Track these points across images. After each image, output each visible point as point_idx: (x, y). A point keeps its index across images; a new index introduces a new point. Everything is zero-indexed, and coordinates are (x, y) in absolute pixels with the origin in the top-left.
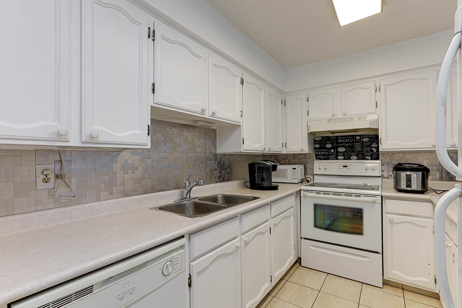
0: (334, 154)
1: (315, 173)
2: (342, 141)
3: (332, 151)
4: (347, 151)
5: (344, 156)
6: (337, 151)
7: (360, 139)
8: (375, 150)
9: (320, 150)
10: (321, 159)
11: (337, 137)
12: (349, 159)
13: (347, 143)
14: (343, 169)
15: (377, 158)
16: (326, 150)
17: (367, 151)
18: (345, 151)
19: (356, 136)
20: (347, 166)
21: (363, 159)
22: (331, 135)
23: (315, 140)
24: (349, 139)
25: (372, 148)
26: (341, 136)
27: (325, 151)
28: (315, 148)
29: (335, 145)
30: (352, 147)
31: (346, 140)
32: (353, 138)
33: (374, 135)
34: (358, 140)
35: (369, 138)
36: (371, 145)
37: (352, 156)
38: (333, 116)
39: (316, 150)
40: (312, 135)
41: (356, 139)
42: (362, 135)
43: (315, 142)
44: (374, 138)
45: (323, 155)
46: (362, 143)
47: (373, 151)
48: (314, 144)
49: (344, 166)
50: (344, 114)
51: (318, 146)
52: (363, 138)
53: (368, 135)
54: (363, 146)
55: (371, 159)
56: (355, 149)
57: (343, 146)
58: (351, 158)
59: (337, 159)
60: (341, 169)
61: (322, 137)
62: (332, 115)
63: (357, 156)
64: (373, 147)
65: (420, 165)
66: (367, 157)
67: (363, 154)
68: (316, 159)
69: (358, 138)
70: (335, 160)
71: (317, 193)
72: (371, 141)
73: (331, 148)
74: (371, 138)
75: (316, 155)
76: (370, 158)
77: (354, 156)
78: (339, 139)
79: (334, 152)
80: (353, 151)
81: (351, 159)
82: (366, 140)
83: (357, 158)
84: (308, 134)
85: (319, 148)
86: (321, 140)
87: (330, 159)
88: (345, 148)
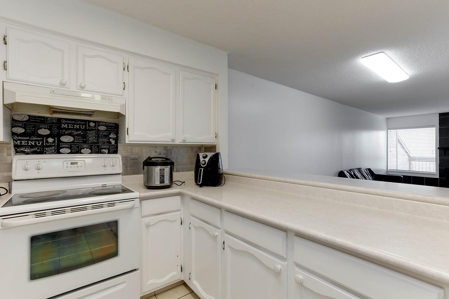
0: (54, 145)
1: (14, 177)
2: (68, 126)
3: (50, 140)
4: (76, 141)
5: (70, 148)
6: (59, 141)
7: (95, 126)
8: (113, 142)
9: (26, 138)
10: (27, 154)
11: (59, 120)
12: (79, 152)
13: (77, 130)
14: (71, 167)
15: (116, 152)
16: (39, 139)
17: (104, 143)
18: (73, 142)
19: (90, 121)
20: (76, 163)
21: (99, 153)
22: (48, 115)
23: (13, 120)
24: (80, 124)
25: (109, 139)
26: (66, 119)
27: (36, 140)
28: (13, 134)
29: (56, 131)
30: (84, 136)
31: (75, 125)
32: (85, 125)
33: (113, 123)
34: (92, 127)
35: (107, 126)
36: (108, 136)
37: (84, 148)
38: (63, 85)
39: (16, 137)
40: (10, 108)
41: (89, 126)
42: (98, 122)
43: (13, 123)
44: (113, 127)
45: (32, 147)
46: (98, 132)
47: (110, 143)
48: (12, 127)
49: (72, 164)
50: (80, 86)
51: (21, 130)
52: (99, 126)
53: (106, 123)
54: (98, 136)
55: (109, 153)
56: (88, 139)
57: (70, 134)
58: (82, 151)
59: (59, 153)
60: (67, 167)
61: (29, 116)
62: (61, 83)
63: (91, 149)
64: (111, 138)
65: (167, 159)
66: (104, 150)
67: (98, 147)
68: (17, 152)
69: (92, 124)
70: (54, 153)
71: (37, 216)
72: (108, 131)
73: (48, 136)
74: (109, 126)
75: (16, 146)
76: (107, 151)
77: (87, 148)
78: (63, 123)
79: (54, 142)
80: (85, 142)
81: (81, 153)
82: (102, 128)
83: (90, 151)
84: (4, 105)
85: (22, 135)
86: (28, 121)
87: (45, 153)
88: (73, 136)
